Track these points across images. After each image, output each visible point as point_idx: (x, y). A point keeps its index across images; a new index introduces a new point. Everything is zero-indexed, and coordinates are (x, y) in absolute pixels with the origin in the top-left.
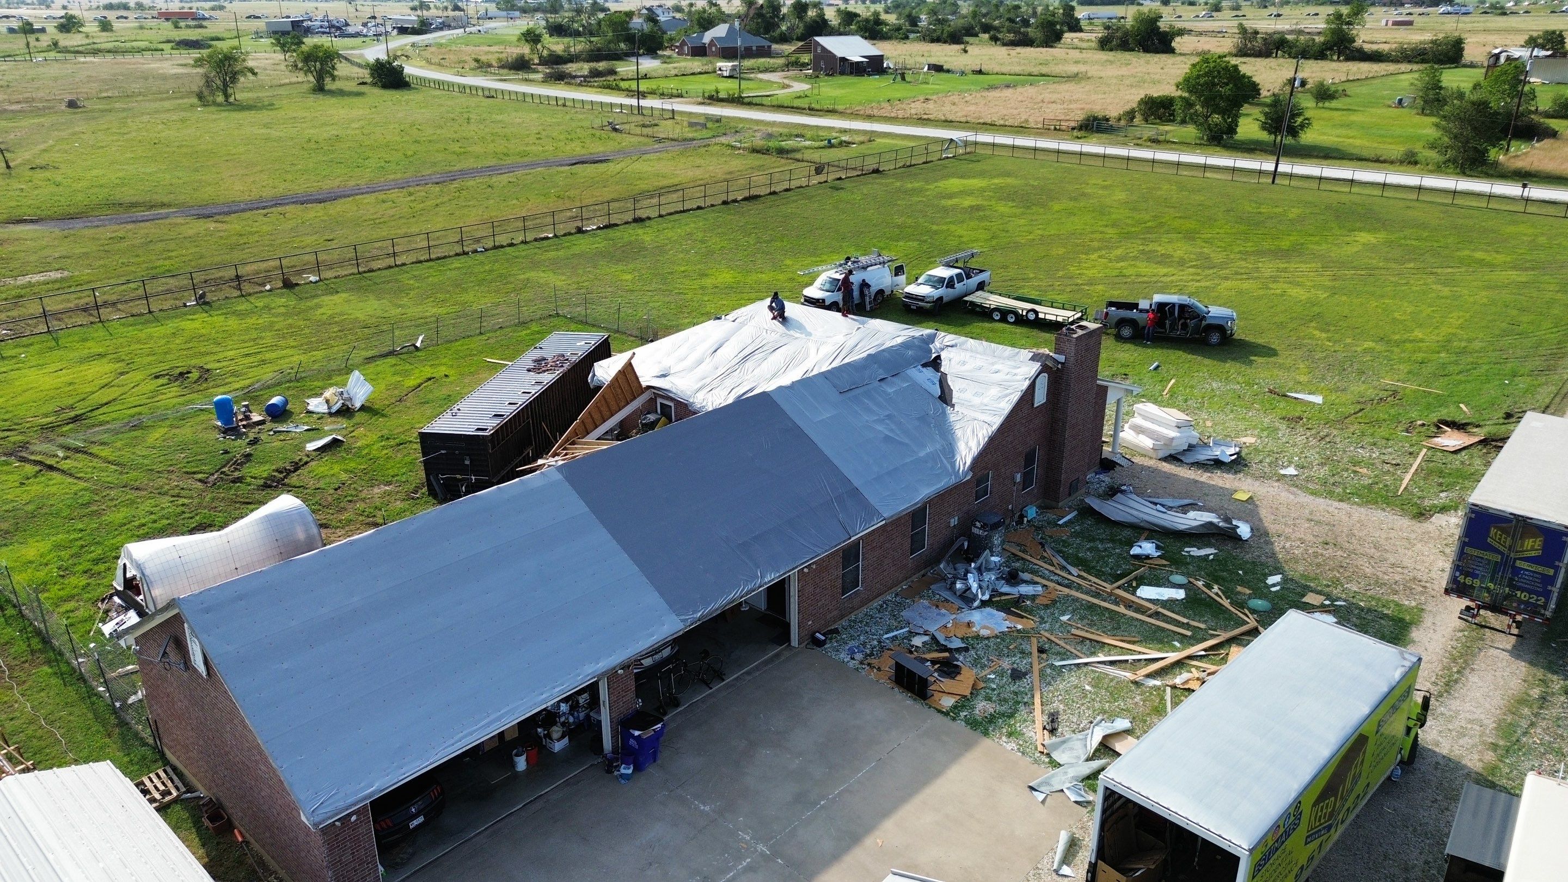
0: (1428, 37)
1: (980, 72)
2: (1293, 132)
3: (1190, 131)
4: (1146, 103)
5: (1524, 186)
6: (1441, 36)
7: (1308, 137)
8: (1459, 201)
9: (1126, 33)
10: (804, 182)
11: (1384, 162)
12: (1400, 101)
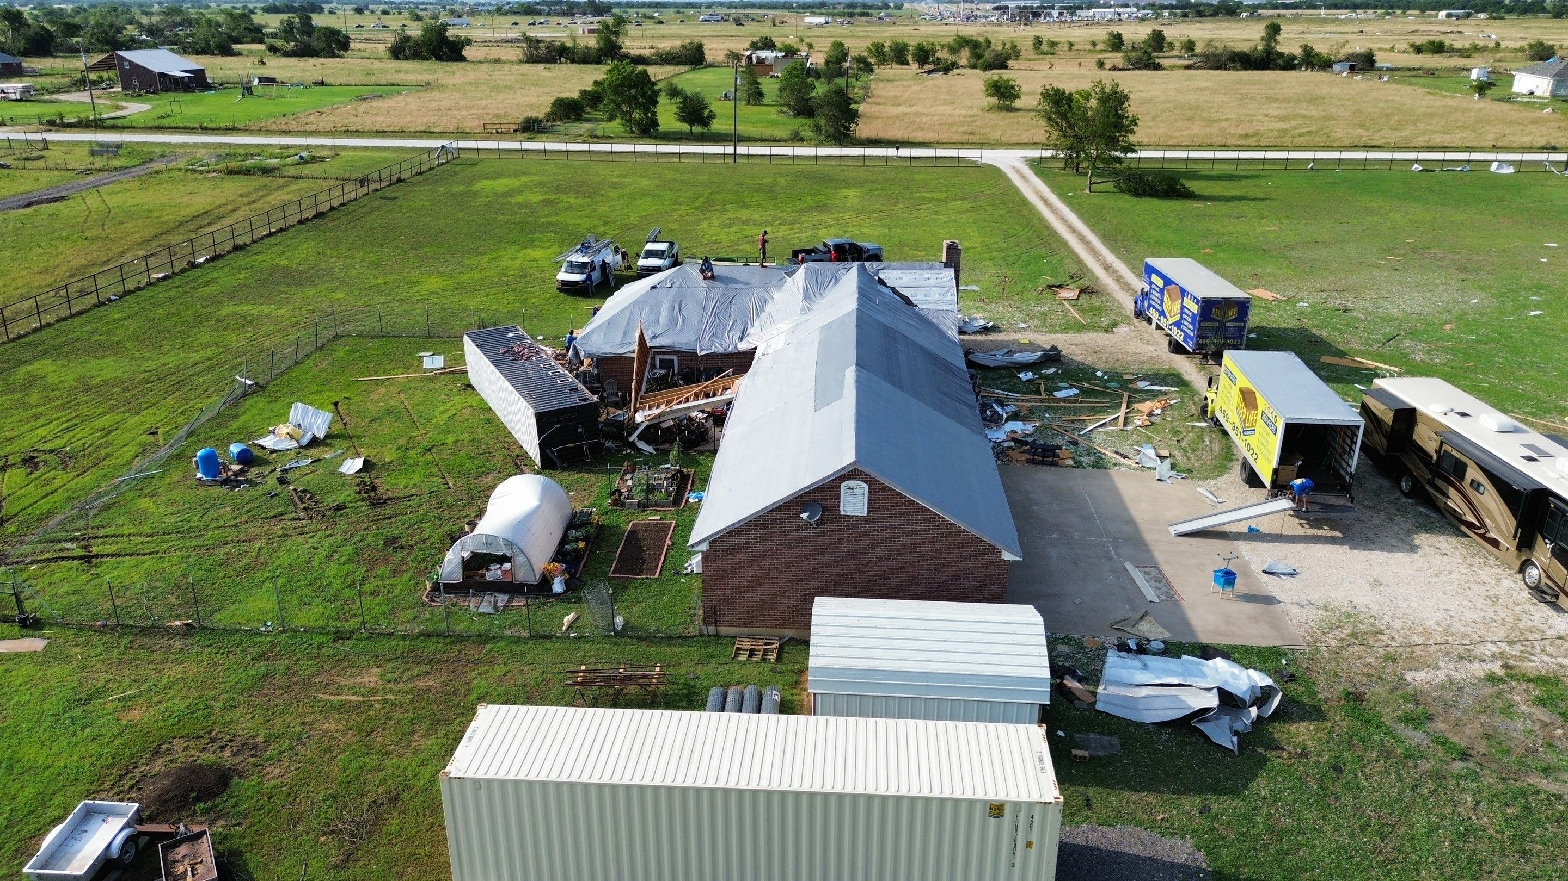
0: (678, 43)
1: (322, 84)
2: (705, 122)
3: (616, 126)
4: (560, 105)
5: (898, 148)
6: (687, 41)
7: (717, 126)
8: (868, 163)
9: (417, 43)
10: (353, 195)
11: (779, 141)
12: (726, 94)
